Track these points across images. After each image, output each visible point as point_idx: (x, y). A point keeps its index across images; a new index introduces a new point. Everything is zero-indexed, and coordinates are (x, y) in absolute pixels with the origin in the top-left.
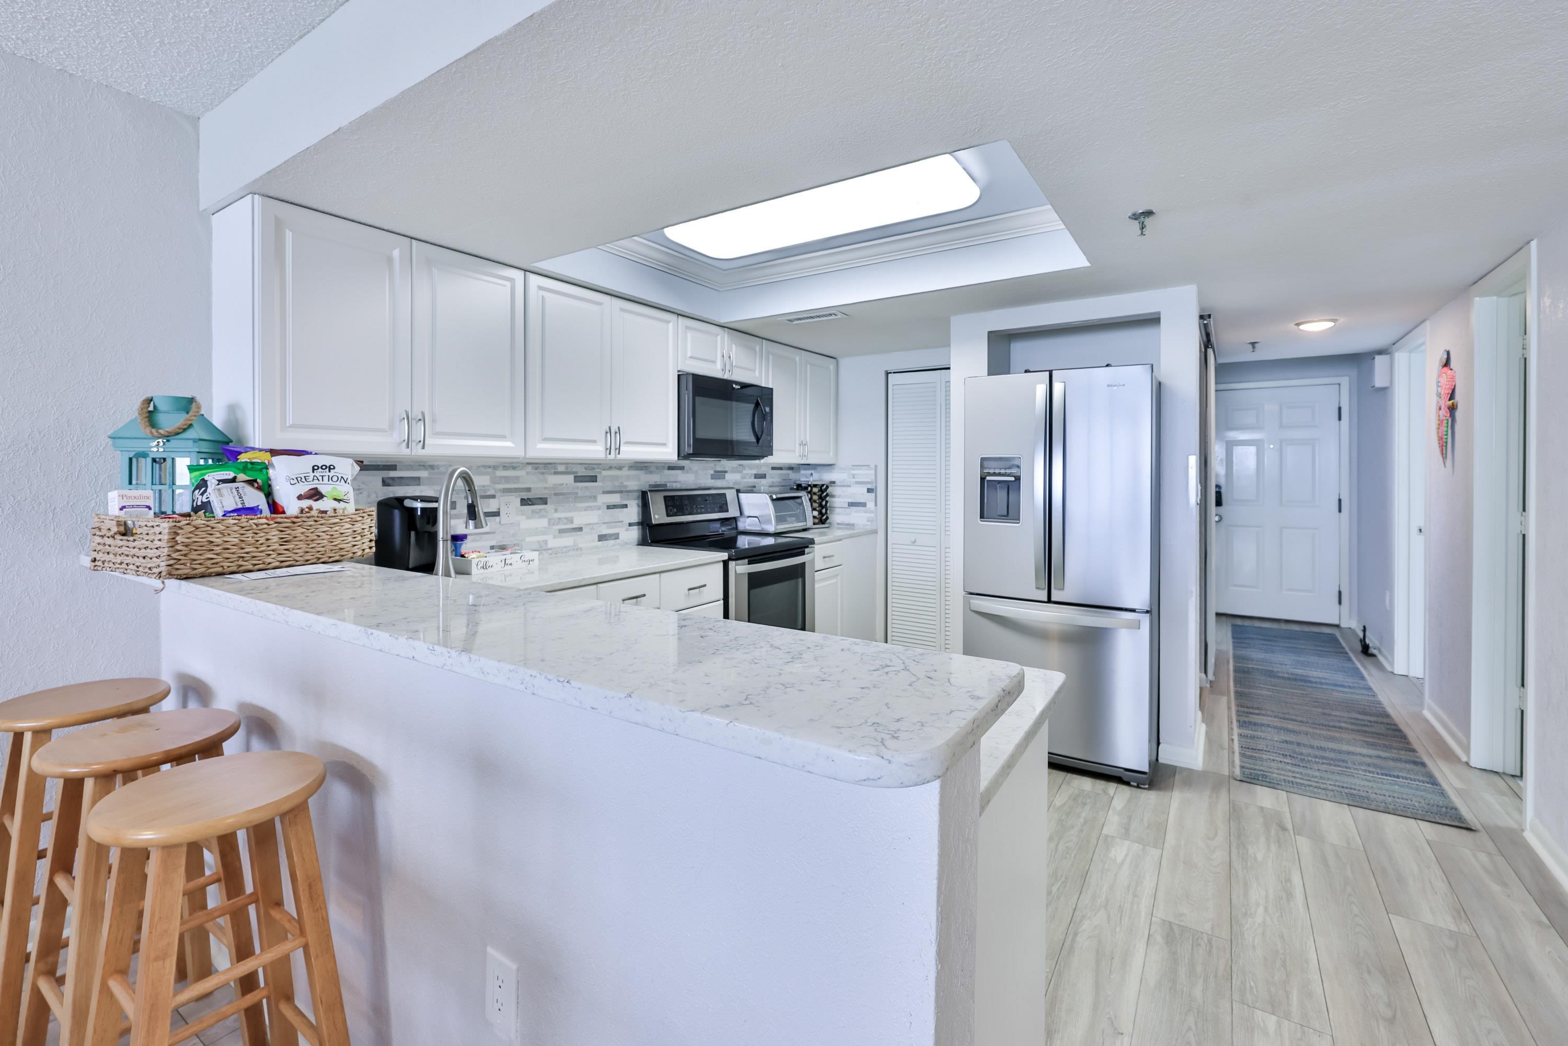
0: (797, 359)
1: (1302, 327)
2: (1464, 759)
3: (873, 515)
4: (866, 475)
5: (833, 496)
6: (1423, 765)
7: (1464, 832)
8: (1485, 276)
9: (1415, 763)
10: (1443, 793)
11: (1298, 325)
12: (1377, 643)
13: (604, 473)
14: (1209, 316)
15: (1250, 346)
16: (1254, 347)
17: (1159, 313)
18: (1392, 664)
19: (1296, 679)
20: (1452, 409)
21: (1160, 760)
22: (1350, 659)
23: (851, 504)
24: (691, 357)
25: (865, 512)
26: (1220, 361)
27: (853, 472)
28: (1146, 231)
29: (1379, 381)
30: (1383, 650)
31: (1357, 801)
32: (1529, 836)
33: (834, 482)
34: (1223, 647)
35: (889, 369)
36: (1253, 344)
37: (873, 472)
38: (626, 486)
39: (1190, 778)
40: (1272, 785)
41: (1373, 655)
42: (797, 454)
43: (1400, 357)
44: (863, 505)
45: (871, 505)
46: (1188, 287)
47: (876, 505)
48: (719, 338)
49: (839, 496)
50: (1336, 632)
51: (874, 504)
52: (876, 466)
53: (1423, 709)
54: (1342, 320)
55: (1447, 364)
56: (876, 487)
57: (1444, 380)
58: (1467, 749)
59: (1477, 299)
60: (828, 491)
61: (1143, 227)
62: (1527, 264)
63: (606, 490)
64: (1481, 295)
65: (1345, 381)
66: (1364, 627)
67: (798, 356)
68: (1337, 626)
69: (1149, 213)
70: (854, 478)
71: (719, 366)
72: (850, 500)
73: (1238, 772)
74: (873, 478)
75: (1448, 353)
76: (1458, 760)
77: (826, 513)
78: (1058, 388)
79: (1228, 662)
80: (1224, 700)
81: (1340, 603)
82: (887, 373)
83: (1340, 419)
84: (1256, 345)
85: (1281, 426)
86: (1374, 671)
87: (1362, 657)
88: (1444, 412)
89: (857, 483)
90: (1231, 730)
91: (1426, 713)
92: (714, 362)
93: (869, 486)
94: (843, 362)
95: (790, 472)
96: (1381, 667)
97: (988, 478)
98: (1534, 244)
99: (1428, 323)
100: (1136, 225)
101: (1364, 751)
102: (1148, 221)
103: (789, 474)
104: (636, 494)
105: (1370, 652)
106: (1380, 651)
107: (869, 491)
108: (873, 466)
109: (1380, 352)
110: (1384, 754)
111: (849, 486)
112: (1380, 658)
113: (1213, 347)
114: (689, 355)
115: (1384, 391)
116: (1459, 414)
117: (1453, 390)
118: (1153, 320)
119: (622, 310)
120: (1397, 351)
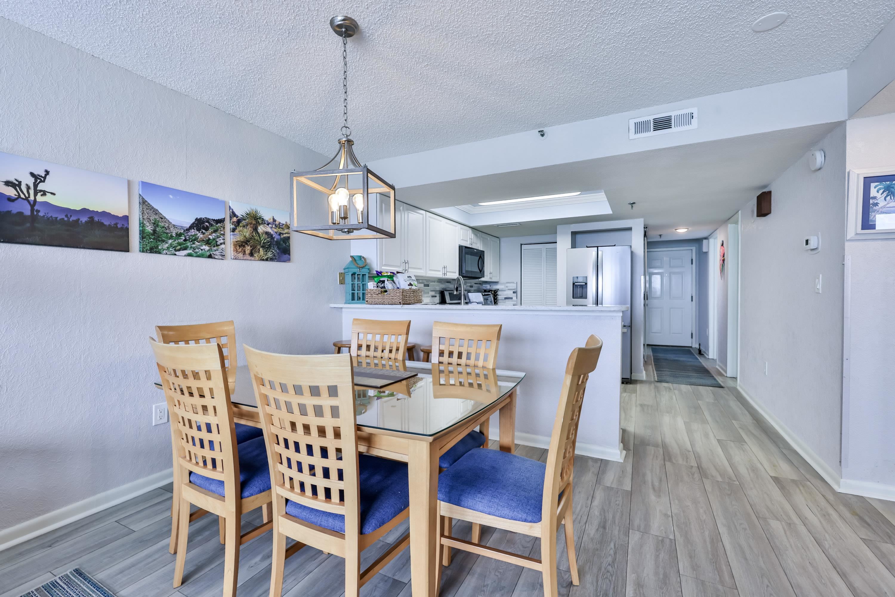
0: (489, 239)
1: (677, 231)
2: (726, 375)
3: (515, 302)
4: (513, 286)
5: (499, 295)
6: (713, 377)
7: (721, 388)
8: (730, 218)
9: (711, 376)
10: (717, 381)
11: (676, 230)
12: (704, 350)
13: (431, 283)
14: (647, 228)
15: (659, 236)
16: (660, 237)
17: (632, 227)
18: (708, 355)
19: (675, 361)
20: (724, 260)
21: (632, 378)
22: (694, 355)
23: (506, 298)
24: (462, 240)
25: (512, 301)
26: (648, 241)
27: (507, 285)
28: (633, 208)
29: (704, 250)
30: (706, 352)
31: (691, 384)
32: (738, 388)
33: (498, 289)
34: (649, 354)
35: (522, 243)
36: (660, 235)
37: (516, 285)
38: (436, 289)
39: (642, 382)
40: (667, 382)
41: (703, 354)
42: (489, 277)
43: (711, 241)
44: (512, 298)
45: (514, 298)
46: (641, 219)
47: (517, 298)
48: (469, 232)
49: (501, 295)
50: (691, 349)
51: (516, 298)
52: (517, 283)
53: (716, 365)
54: (690, 229)
55: (722, 245)
56: (517, 291)
57: (721, 251)
58: (726, 372)
59: (729, 225)
60: (498, 293)
61: (632, 207)
62: (738, 218)
63: (432, 290)
64: (731, 223)
65: (694, 249)
66: (700, 344)
67: (489, 238)
68: (691, 347)
69: (634, 203)
70: (507, 287)
71: (469, 243)
72: (505, 297)
73: (656, 380)
74: (516, 287)
75: (723, 241)
76: (724, 376)
77: (497, 302)
78: (600, 253)
79: (651, 357)
80: (651, 366)
81: (692, 338)
82: (521, 245)
83: (692, 264)
84: (661, 236)
85: (670, 267)
86: (703, 359)
87: (699, 355)
88: (722, 262)
89: (509, 289)
90: (653, 372)
91: (717, 367)
92: (467, 241)
93: (514, 291)
94: (502, 240)
95: (479, 285)
96: (705, 357)
97: (575, 284)
98: (740, 212)
99: (718, 230)
100: (630, 206)
101: (695, 375)
102: (634, 205)
103: (479, 286)
104: (438, 292)
105: (701, 353)
106: (705, 353)
107: (514, 292)
108: (516, 282)
109: (706, 238)
110: (701, 375)
111: (505, 291)
112: (705, 355)
113: (646, 237)
114: (461, 239)
115: (706, 253)
116: (725, 262)
117: (724, 254)
118: (630, 229)
119: (446, 223)
120: (710, 238)
